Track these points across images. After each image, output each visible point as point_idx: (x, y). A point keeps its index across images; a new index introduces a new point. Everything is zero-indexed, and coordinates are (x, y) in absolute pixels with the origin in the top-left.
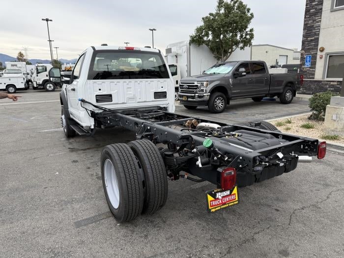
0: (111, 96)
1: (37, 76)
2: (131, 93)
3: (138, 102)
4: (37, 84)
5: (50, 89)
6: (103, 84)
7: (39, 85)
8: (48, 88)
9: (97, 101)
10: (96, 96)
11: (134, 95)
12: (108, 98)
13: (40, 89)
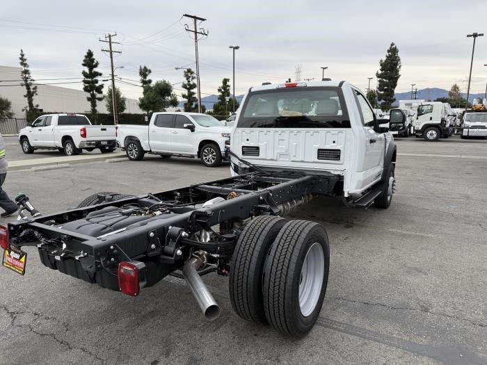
0: (258, 148)
1: (417, 118)
2: (282, 147)
3: (293, 161)
4: (414, 130)
5: (431, 138)
6: (252, 133)
7: (417, 131)
8: (428, 136)
9: (243, 153)
10: (243, 147)
11: (287, 150)
12: (254, 150)
13: (417, 136)
